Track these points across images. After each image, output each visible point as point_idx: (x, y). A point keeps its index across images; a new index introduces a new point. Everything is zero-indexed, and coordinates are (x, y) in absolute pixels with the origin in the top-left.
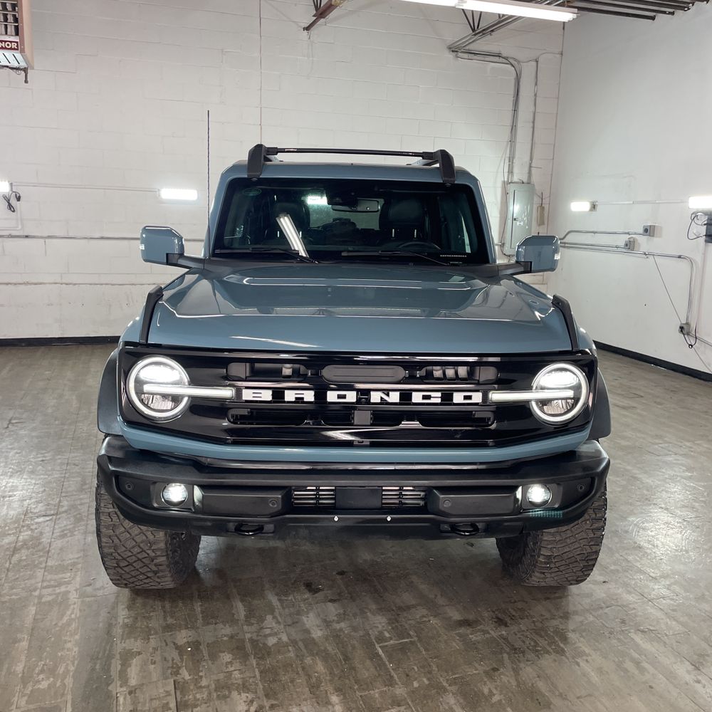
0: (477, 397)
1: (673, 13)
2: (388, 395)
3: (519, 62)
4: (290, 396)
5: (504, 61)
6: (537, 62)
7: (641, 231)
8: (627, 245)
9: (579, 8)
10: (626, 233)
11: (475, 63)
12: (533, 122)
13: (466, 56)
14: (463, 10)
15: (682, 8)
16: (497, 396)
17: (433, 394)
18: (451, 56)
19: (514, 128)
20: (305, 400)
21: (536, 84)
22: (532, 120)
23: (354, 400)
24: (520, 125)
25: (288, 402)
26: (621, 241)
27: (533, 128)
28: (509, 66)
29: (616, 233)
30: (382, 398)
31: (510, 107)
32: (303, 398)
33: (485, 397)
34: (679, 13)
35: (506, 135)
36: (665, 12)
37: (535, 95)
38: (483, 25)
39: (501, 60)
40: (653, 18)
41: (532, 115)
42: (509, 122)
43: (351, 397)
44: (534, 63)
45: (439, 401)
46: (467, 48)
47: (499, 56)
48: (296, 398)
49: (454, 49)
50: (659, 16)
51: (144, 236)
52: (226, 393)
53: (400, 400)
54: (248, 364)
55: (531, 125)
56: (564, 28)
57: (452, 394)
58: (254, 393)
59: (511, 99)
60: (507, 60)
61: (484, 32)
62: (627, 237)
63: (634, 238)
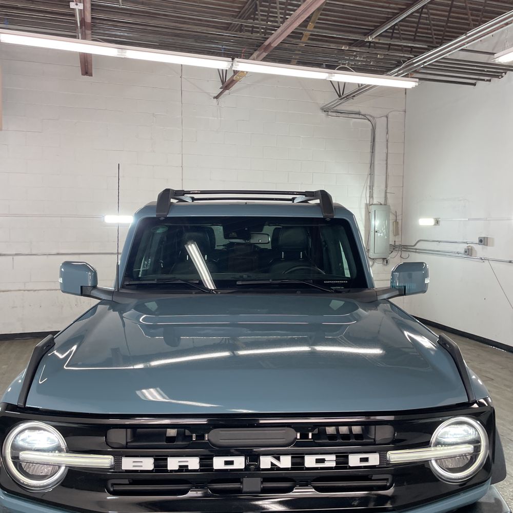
0: (374, 459)
1: (490, 81)
2: (278, 459)
3: (374, 118)
4: (173, 464)
5: (363, 117)
6: (387, 117)
7: (477, 241)
8: (466, 252)
9: (420, 79)
10: (464, 243)
11: (341, 119)
12: (387, 160)
13: (334, 114)
14: (331, 81)
15: (497, 77)
17: (327, 457)
18: (323, 114)
19: (372, 165)
20: (190, 468)
21: (387, 133)
22: (385, 159)
23: (243, 466)
24: (376, 162)
25: (172, 471)
26: (462, 248)
27: (387, 164)
28: (367, 121)
29: (456, 242)
30: (272, 463)
31: (369, 150)
32: (187, 466)
33: (383, 458)
34: (494, 80)
35: (367, 171)
36: (484, 80)
37: (387, 141)
38: (347, 92)
39: (361, 116)
40: (474, 84)
41: (385, 155)
42: (368, 161)
43: (239, 463)
44: (385, 119)
45: (333, 464)
46: (335, 109)
47: (359, 113)
48: (180, 466)
49: (325, 110)
50: (479, 83)
51: (63, 270)
52: (104, 461)
53: (292, 465)
54: (129, 430)
55: (385, 162)
56: (406, 94)
57: (348, 456)
58: (134, 462)
59: (369, 144)
60: (365, 116)
61: (347, 97)
62: (465, 246)
63: (472, 247)
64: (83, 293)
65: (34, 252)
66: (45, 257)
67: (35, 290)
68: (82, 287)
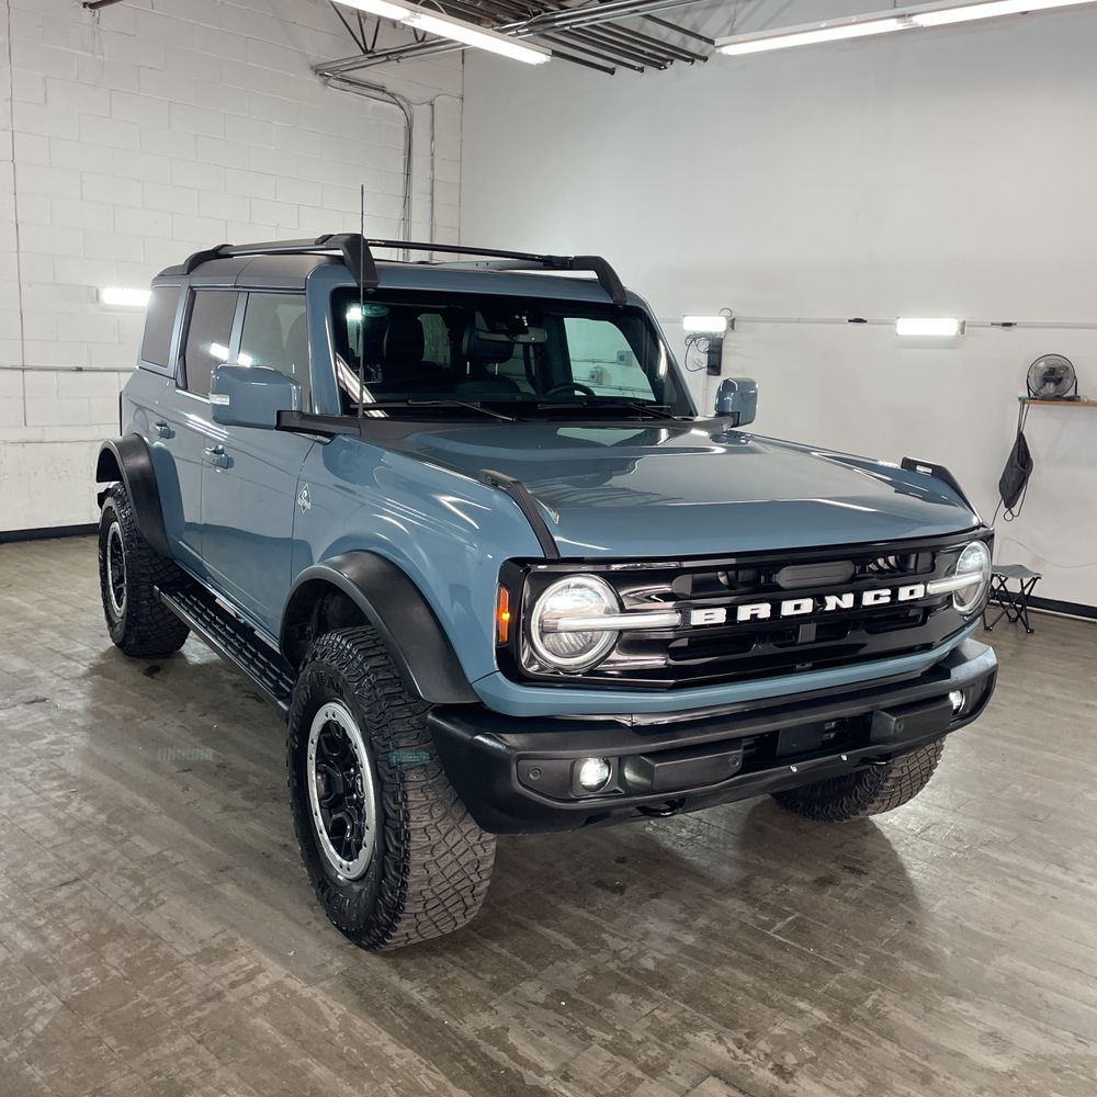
1: (641, 70)
3: (409, 103)
5: (389, 98)
6: (433, 106)
7: (615, 358)
8: (593, 377)
10: (589, 361)
11: (351, 97)
12: (432, 194)
13: (338, 83)
15: (659, 66)
18: (316, 81)
19: (407, 199)
21: (433, 139)
22: (429, 191)
24: (414, 196)
27: (432, 202)
28: (397, 107)
31: (401, 168)
34: (649, 70)
35: (398, 213)
36: (633, 67)
37: (433, 155)
39: (385, 96)
40: (612, 72)
41: (429, 182)
42: (401, 192)
44: (428, 108)
46: (346, 73)
47: (382, 89)
49: (318, 71)
50: (621, 71)
55: (429, 198)
56: (463, 62)
59: (402, 157)
60: (393, 97)
61: (387, 56)
62: (591, 366)
68: (279, 413)
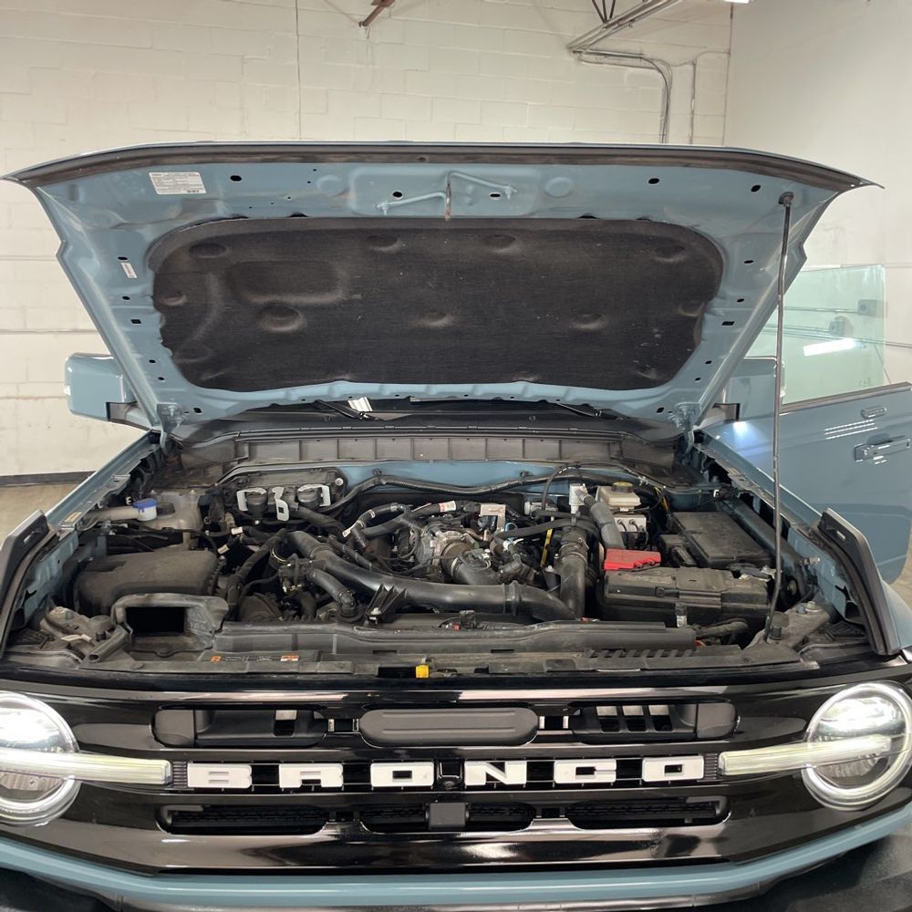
0: (693, 768)
2: (501, 767)
3: (668, 65)
4: (290, 776)
5: (648, 65)
6: (694, 65)
7: (855, 307)
11: (606, 68)
13: (593, 58)
16: (737, 762)
17: (598, 764)
18: (570, 59)
20: (324, 785)
21: (693, 97)
23: (430, 782)
25: (287, 790)
26: (826, 320)
28: (655, 72)
30: (488, 775)
31: (657, 130)
32: (319, 781)
33: (711, 766)
37: (693, 112)
38: (618, 13)
39: (643, 63)
41: (688, 140)
43: (423, 774)
44: (690, 67)
45: (612, 778)
46: (594, 47)
47: (640, 57)
48: (304, 781)
49: (576, 49)
51: (70, 370)
52: (153, 771)
53: (528, 779)
54: (200, 713)
56: (731, 17)
57: (640, 762)
58: (211, 773)
59: (658, 119)
60: (651, 63)
61: (620, 22)
62: (832, 317)
63: (844, 319)
64: (112, 417)
65: (30, 327)
66: (51, 336)
67: (37, 398)
68: (108, 404)
